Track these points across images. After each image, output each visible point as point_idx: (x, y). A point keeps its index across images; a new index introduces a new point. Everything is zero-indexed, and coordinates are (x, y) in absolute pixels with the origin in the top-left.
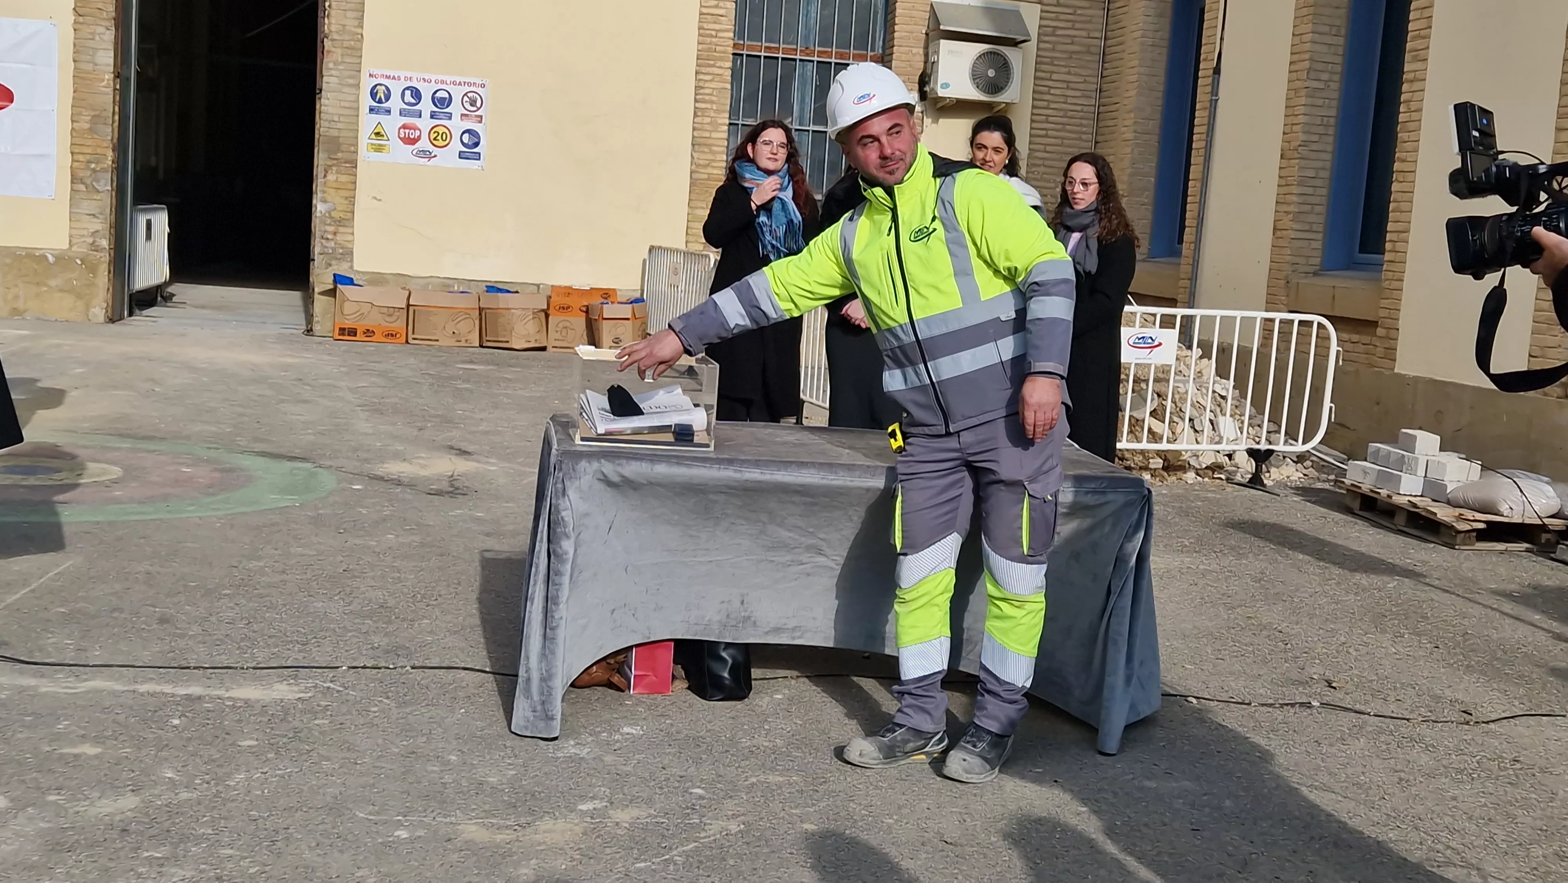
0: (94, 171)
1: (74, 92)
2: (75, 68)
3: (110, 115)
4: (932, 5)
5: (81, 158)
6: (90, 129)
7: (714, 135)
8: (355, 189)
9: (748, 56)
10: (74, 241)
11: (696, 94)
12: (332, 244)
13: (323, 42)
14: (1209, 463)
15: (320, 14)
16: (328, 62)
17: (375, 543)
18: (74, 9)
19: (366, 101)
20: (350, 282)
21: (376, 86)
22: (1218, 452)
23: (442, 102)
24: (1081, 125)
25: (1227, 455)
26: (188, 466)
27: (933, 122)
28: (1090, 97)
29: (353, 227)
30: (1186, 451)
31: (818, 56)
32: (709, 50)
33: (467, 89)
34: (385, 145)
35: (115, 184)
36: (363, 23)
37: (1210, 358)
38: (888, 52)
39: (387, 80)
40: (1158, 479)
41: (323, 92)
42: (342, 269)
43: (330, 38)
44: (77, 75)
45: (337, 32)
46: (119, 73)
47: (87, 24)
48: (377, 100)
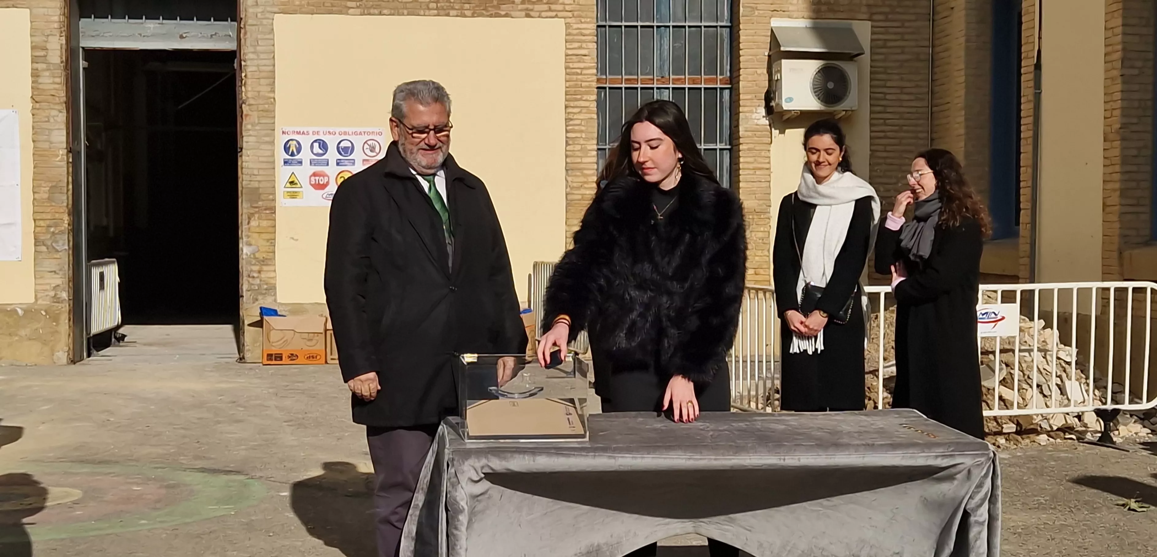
0: (53, 233)
1: (34, 168)
2: (34, 147)
3: (65, 185)
4: (772, 30)
5: (42, 223)
6: (49, 198)
7: (585, 160)
8: (275, 233)
9: (610, 88)
10: (39, 295)
11: (566, 126)
12: (258, 281)
13: (241, 107)
14: (1060, 425)
15: (238, 83)
16: (246, 124)
17: (300, 543)
18: (32, 97)
19: (281, 155)
20: (274, 313)
21: (288, 141)
22: (1068, 414)
23: (345, 151)
24: (916, 125)
25: (1076, 417)
26: (138, 484)
27: (780, 133)
28: (922, 100)
29: (275, 265)
30: (1037, 415)
31: (673, 84)
32: (576, 86)
33: (367, 137)
34: (298, 192)
35: (71, 243)
36: (274, 88)
37: (1052, 328)
38: (735, 75)
39: (299, 136)
40: (1012, 443)
41: (243, 150)
42: (268, 303)
43: (247, 103)
44: (36, 153)
45: (253, 98)
46: (70, 148)
47: (43, 109)
48: (290, 153)
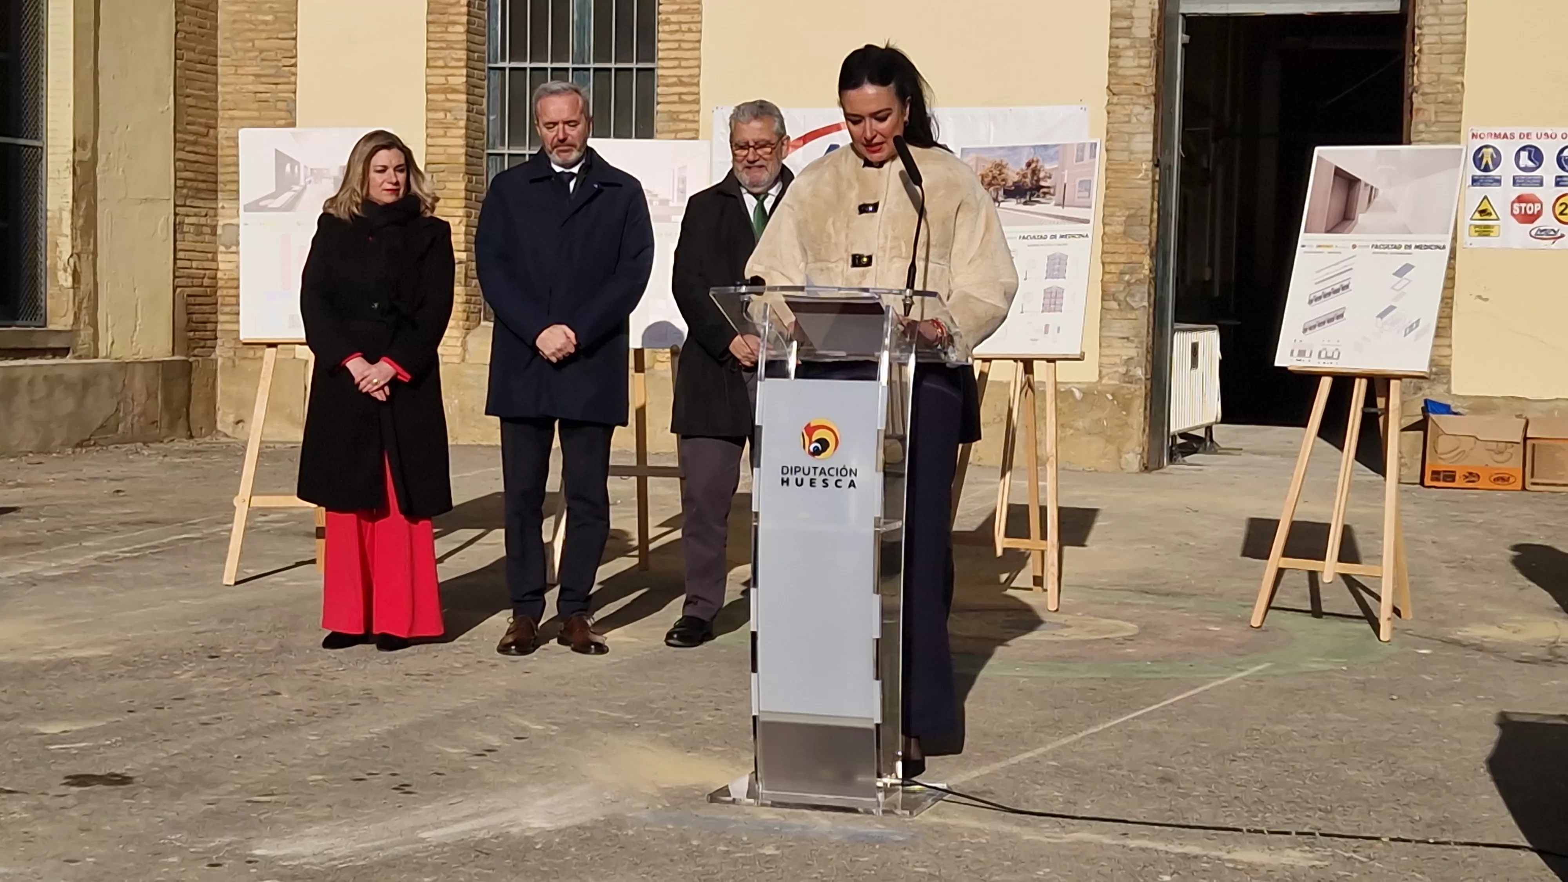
0: (1128, 283)
1: (1107, 188)
2: (1108, 160)
3: (1148, 213)
5: (1112, 268)
6: (1125, 233)
8: (1453, 287)
10: (1104, 372)
13: (1411, 98)
15: (1408, 63)
16: (1417, 124)
18: (1108, 87)
19: (1468, 170)
20: (1446, 409)
21: (1481, 149)
29: (1451, 337)
34: (1493, 226)
35: (1152, 299)
36: (1463, 68)
39: (1499, 140)
42: (1436, 394)
43: (1420, 92)
44: (1110, 167)
45: (1430, 84)
46: (1158, 161)
47: (1124, 105)
48: (1482, 167)
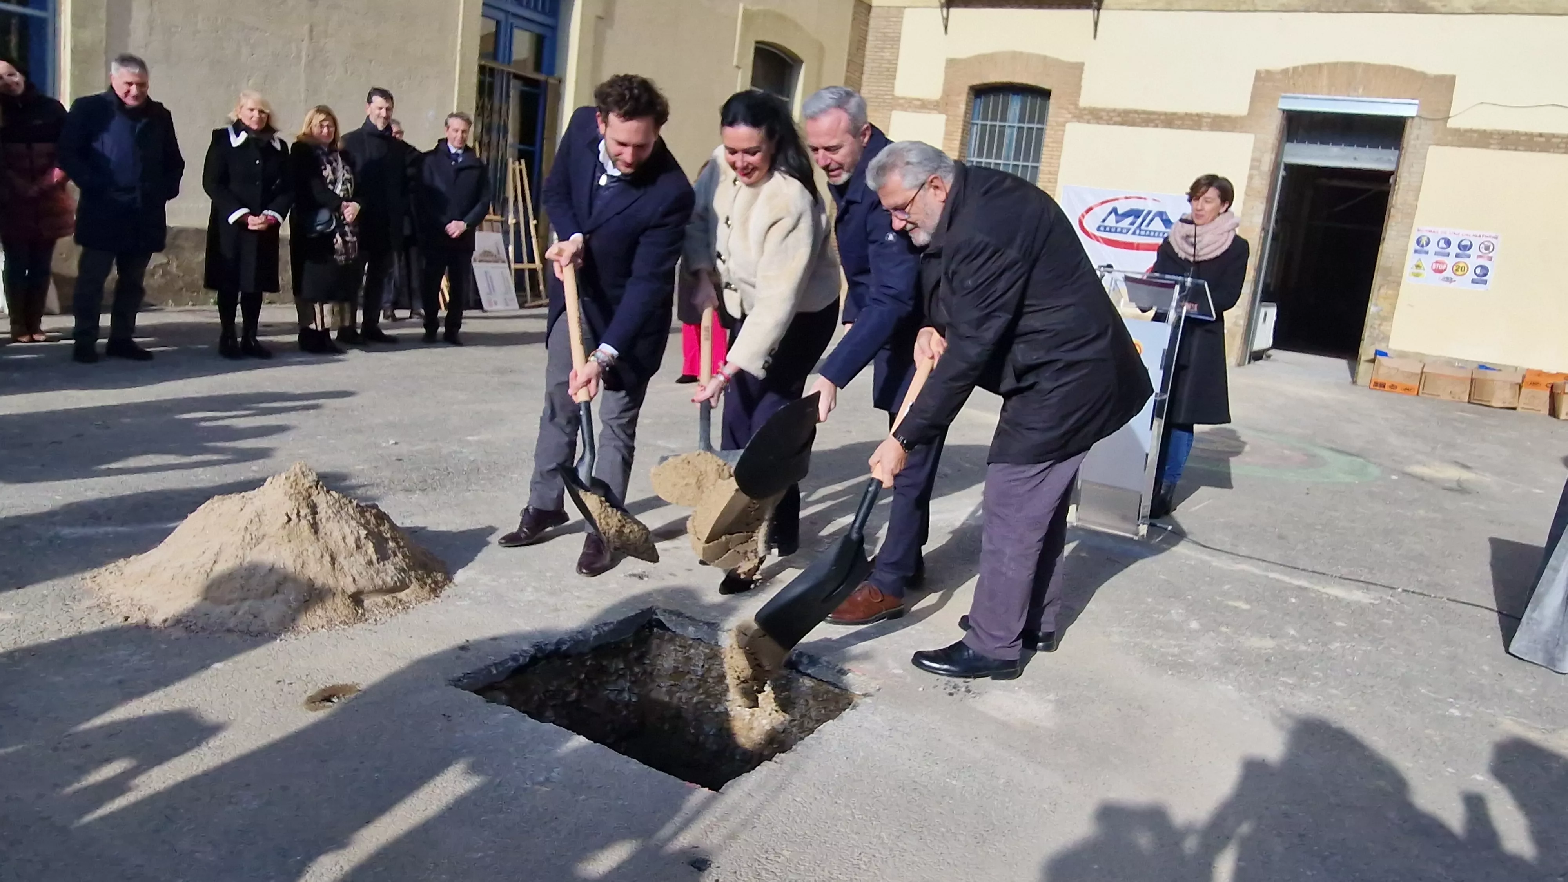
8: (1397, 299)
12: (1378, 332)
13: (1390, 210)
15: (1391, 194)
16: (1392, 222)
20: (1385, 355)
21: (1421, 237)
23: (1464, 248)
29: (1392, 322)
33: (1484, 239)
34: (1421, 273)
35: (1252, 289)
36: (1419, 198)
41: (1385, 240)
42: (1381, 348)
43: (1394, 208)
45: (1401, 204)
46: (1264, 227)
47: (1251, 201)
48: (1420, 246)
